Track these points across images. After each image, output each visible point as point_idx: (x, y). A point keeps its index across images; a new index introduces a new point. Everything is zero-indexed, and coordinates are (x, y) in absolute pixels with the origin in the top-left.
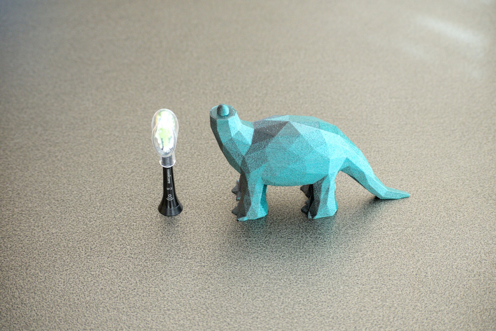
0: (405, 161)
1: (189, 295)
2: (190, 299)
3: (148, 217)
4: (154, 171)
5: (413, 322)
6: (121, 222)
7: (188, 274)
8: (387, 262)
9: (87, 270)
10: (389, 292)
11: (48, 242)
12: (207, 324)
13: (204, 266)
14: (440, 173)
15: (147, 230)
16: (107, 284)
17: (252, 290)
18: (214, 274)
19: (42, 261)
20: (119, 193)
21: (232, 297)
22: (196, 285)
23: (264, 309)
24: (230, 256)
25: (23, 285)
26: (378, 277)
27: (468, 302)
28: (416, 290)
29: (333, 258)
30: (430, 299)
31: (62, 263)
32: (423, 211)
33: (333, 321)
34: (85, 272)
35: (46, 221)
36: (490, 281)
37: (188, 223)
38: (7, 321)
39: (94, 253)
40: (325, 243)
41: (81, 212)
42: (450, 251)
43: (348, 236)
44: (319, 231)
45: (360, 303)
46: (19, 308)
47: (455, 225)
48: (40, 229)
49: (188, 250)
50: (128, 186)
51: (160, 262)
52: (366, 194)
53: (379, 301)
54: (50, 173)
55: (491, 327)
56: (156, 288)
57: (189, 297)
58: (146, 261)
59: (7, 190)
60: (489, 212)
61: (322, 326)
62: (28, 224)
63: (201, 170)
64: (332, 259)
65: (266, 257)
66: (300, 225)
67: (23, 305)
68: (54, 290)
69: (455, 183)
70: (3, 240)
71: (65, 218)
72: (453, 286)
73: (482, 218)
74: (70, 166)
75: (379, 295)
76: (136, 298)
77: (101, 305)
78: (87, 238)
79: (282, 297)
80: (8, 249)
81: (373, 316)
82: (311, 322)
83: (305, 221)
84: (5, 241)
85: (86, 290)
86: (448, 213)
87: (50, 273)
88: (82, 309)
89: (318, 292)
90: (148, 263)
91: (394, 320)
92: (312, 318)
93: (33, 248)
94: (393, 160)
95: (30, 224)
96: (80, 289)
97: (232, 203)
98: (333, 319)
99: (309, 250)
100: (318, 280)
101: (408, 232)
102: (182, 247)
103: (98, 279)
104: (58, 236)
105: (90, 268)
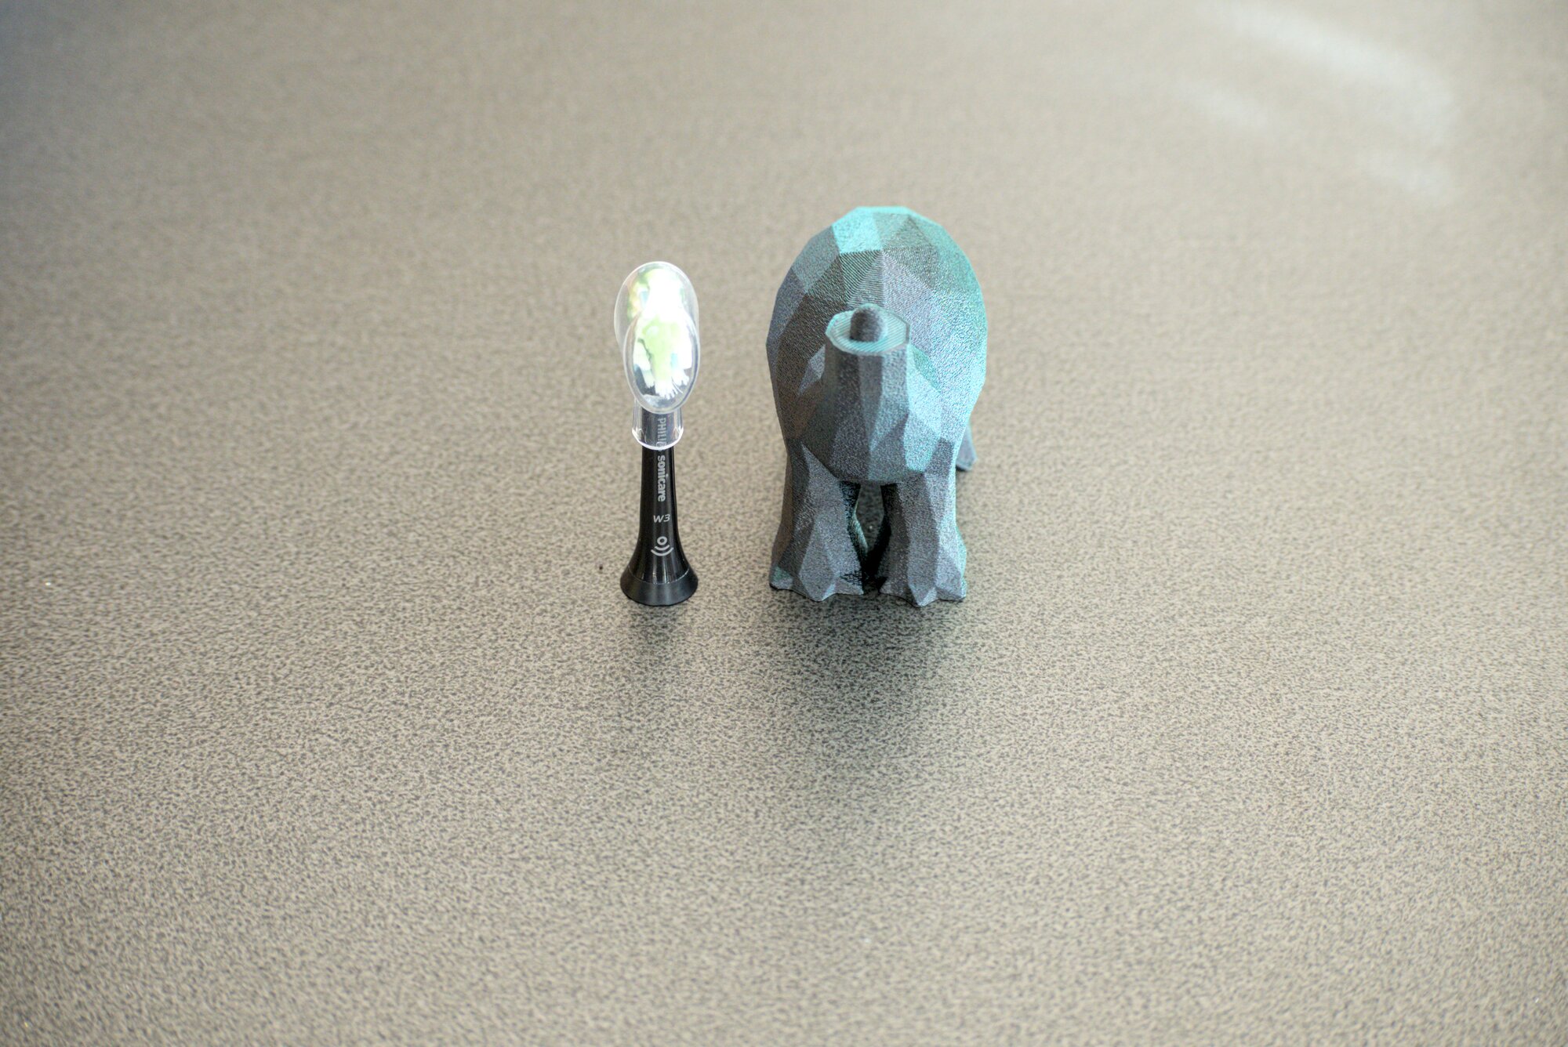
0: (1237, 423)
1: (589, 814)
2: (590, 825)
3: (450, 586)
4: (462, 450)
5: (1284, 891)
6: (366, 601)
7: (583, 754)
8: (1196, 717)
9: (264, 743)
10: (1204, 804)
11: (141, 660)
12: (647, 901)
13: (630, 730)
14: (1346, 458)
15: (446, 623)
16: (328, 783)
17: (781, 801)
18: (661, 752)
19: (122, 716)
20: (355, 515)
21: (720, 820)
22: (607, 786)
23: (821, 855)
24: (710, 700)
25: (67, 787)
26: (1169, 762)
27: (1449, 834)
28: (1287, 800)
29: (1029, 704)
30: (1333, 825)
31: (188, 721)
32: (1300, 567)
33: (1037, 890)
34: (258, 747)
35: (132, 598)
36: (1514, 772)
37: (573, 603)
38: (21, 893)
39: (285, 692)
40: (1000, 660)
41: (240, 571)
42: (1387, 684)
43: (1073, 641)
44: (980, 626)
45: (1118, 839)
46: (59, 854)
47: (1398, 608)
48: (114, 620)
49: (577, 681)
50: (383, 495)
51: (492, 717)
52: (1121, 519)
53: (1176, 831)
54: (135, 455)
55: (1525, 908)
56: (483, 795)
57: (586, 821)
58: (448, 716)
60: (1503, 571)
61: (1005, 904)
62: (74, 607)
63: (608, 448)
64: (1026, 707)
65: (821, 703)
67: (71, 847)
68: (166, 802)
69: (1394, 485)
71: (189, 590)
72: (1401, 786)
73: (1480, 589)
74: (197, 435)
75: (1175, 813)
76: (423, 825)
77: (314, 847)
78: (260, 646)
79: (875, 820)
80: (16, 681)
81: (1160, 876)
82: (968, 893)
85: (264, 801)
86: (1377, 572)
87: (150, 752)
88: (257, 857)
89: (988, 805)
90: (456, 722)
91: (1227, 888)
92: (973, 883)
93: (92, 678)
94: (1201, 419)
95: (81, 606)
96: (245, 799)
97: (707, 543)
98: (1038, 883)
99: (953, 682)
100: (987, 770)
101: (1256, 630)
102: (557, 673)
103: (301, 768)
104: (169, 641)
105: (274, 736)
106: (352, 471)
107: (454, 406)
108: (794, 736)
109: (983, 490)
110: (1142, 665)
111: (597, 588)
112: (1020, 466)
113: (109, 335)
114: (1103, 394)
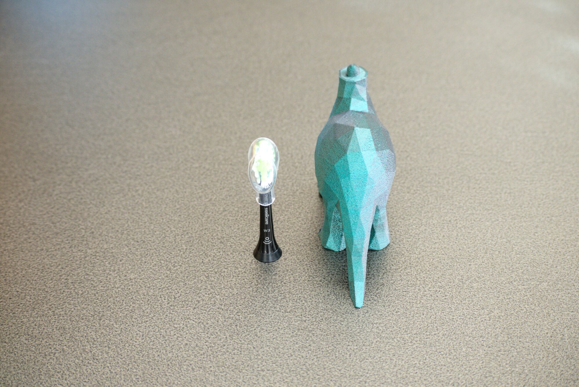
0: (541, 206)
1: (288, 353)
2: (288, 358)
3: (242, 263)
4: (250, 210)
6: (210, 268)
7: (287, 330)
8: (518, 321)
9: (169, 323)
10: (518, 356)
11: (126, 289)
13: (305, 321)
15: (239, 278)
16: (192, 339)
17: (360, 350)
18: (316, 330)
19: (117, 311)
20: (208, 234)
21: (336, 357)
22: (295, 343)
23: (373, 372)
24: (336, 310)
25: (95, 338)
26: (506, 339)
28: (550, 355)
29: (455, 315)
30: (567, 365)
31: (141, 313)
32: (561, 263)
34: (167, 324)
35: (124, 265)
37: (287, 271)
38: (76, 378)
39: (178, 303)
40: (445, 297)
41: (165, 255)
43: (473, 290)
44: (439, 283)
45: (485, 368)
46: (91, 363)
48: (117, 273)
49: (287, 301)
50: (219, 227)
51: (254, 315)
52: (495, 242)
53: (507, 366)
54: (129, 210)
56: (249, 345)
58: (238, 314)
59: (79, 229)
62: (103, 268)
64: (454, 316)
65: (377, 312)
66: (417, 276)
67: (95, 361)
68: (131, 344)
70: (74, 285)
71: (145, 262)
74: (152, 202)
75: (507, 359)
76: (226, 356)
77: (185, 363)
78: (170, 285)
79: (394, 359)
80: (79, 296)
83: (423, 272)
84: (75, 286)
85: (168, 345)
87: (127, 325)
88: (163, 367)
89: (437, 354)
90: (241, 316)
92: (429, 384)
93: (107, 296)
94: (527, 204)
95: (105, 268)
96: (160, 344)
100: (437, 340)
101: (543, 288)
102: (280, 298)
103: (182, 333)
104: (136, 282)
105: (173, 320)
106: (208, 217)
107: (248, 193)
109: (444, 230)
110: (499, 300)
111: (296, 265)
112: (458, 221)
113: (122, 162)
114: (491, 193)
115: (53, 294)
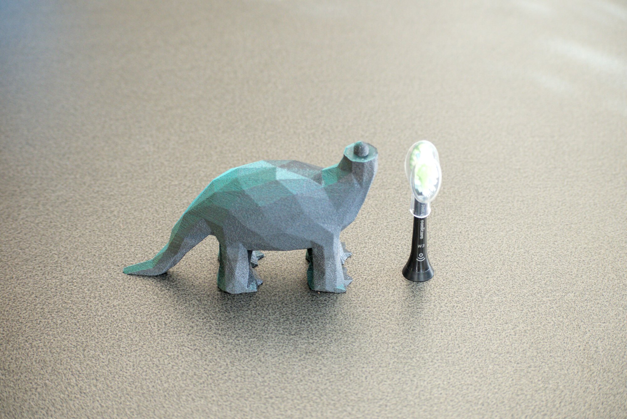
0: (557, 213)
1: (297, 379)
2: (298, 383)
5: (586, 407)
6: (202, 291)
7: (293, 354)
8: (546, 335)
9: (162, 351)
10: (551, 371)
11: (110, 317)
12: (322, 415)
14: (603, 227)
16: (189, 367)
17: (376, 372)
18: (326, 352)
19: (102, 340)
20: (196, 255)
21: (351, 380)
22: (304, 367)
23: (393, 395)
24: (345, 330)
25: (81, 370)
26: (535, 354)
28: (585, 369)
30: (604, 379)
31: (130, 342)
32: (586, 272)
33: (483, 408)
34: (159, 352)
35: (105, 291)
38: (63, 414)
39: (170, 329)
40: (464, 313)
42: (624, 320)
43: (494, 304)
44: (456, 298)
45: (516, 386)
46: (78, 398)
48: (98, 300)
49: (290, 323)
50: (208, 247)
51: (255, 339)
52: (512, 253)
53: (540, 382)
54: (105, 232)
56: (253, 372)
57: (296, 382)
58: (237, 339)
59: (51, 254)
61: (470, 414)
62: (82, 295)
64: (475, 332)
65: (391, 331)
66: (431, 291)
67: (83, 395)
68: (122, 375)
69: (623, 238)
70: (51, 315)
71: (129, 287)
74: (130, 223)
75: (539, 375)
76: (228, 384)
77: (183, 394)
78: (158, 310)
79: (415, 380)
80: (58, 326)
81: (534, 402)
82: (455, 409)
83: (437, 287)
84: (53, 316)
85: (162, 375)
86: (618, 274)
87: (114, 355)
88: (160, 398)
89: (462, 373)
90: (241, 341)
91: (562, 406)
92: (457, 405)
93: (90, 324)
94: (543, 211)
95: (84, 295)
96: (154, 374)
98: (483, 405)
99: (445, 322)
100: (460, 358)
101: (569, 299)
102: (282, 320)
103: (177, 361)
104: (121, 308)
105: (166, 348)
108: (381, 345)
109: (454, 242)
110: (523, 314)
112: (469, 232)
113: (93, 182)
114: (502, 202)
115: (29, 325)
